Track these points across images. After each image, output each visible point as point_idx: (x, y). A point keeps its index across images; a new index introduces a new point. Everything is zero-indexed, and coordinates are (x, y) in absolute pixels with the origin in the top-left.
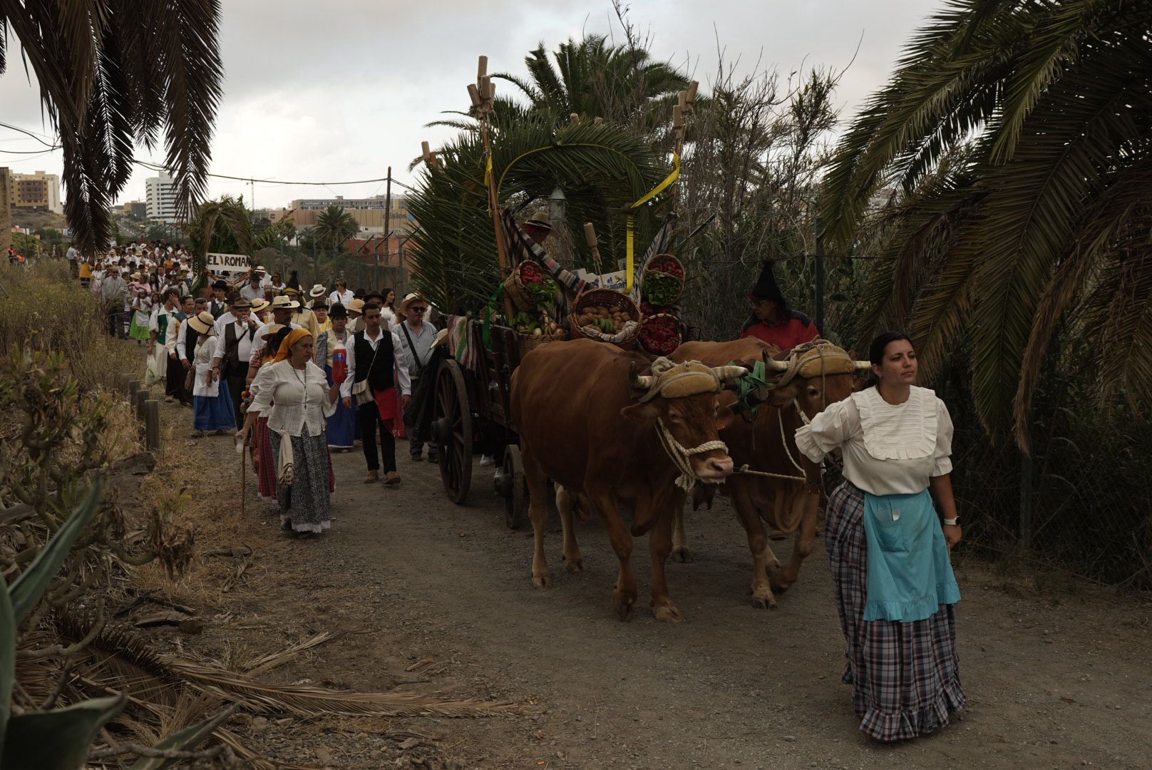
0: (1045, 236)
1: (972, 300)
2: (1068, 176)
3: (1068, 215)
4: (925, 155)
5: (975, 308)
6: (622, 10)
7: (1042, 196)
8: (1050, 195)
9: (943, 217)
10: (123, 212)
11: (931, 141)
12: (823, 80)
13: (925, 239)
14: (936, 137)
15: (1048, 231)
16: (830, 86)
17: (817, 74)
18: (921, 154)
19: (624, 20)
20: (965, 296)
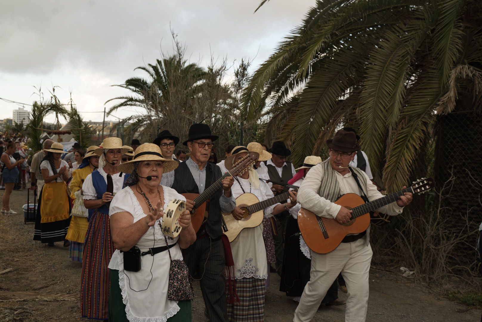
0: (322, 117)
1: (293, 140)
2: (331, 94)
3: (330, 108)
4: (283, 94)
5: (294, 143)
6: (175, 36)
7: (321, 101)
8: (324, 101)
9: (284, 111)
10: (3, 122)
11: (285, 88)
12: (246, 63)
13: (277, 120)
14: (287, 87)
15: (323, 114)
16: (248, 65)
17: (243, 60)
18: (281, 94)
19: (176, 40)
20: (289, 140)
